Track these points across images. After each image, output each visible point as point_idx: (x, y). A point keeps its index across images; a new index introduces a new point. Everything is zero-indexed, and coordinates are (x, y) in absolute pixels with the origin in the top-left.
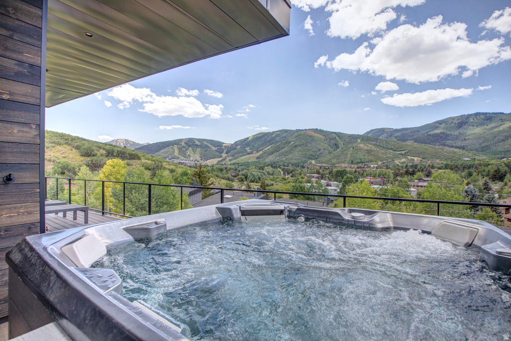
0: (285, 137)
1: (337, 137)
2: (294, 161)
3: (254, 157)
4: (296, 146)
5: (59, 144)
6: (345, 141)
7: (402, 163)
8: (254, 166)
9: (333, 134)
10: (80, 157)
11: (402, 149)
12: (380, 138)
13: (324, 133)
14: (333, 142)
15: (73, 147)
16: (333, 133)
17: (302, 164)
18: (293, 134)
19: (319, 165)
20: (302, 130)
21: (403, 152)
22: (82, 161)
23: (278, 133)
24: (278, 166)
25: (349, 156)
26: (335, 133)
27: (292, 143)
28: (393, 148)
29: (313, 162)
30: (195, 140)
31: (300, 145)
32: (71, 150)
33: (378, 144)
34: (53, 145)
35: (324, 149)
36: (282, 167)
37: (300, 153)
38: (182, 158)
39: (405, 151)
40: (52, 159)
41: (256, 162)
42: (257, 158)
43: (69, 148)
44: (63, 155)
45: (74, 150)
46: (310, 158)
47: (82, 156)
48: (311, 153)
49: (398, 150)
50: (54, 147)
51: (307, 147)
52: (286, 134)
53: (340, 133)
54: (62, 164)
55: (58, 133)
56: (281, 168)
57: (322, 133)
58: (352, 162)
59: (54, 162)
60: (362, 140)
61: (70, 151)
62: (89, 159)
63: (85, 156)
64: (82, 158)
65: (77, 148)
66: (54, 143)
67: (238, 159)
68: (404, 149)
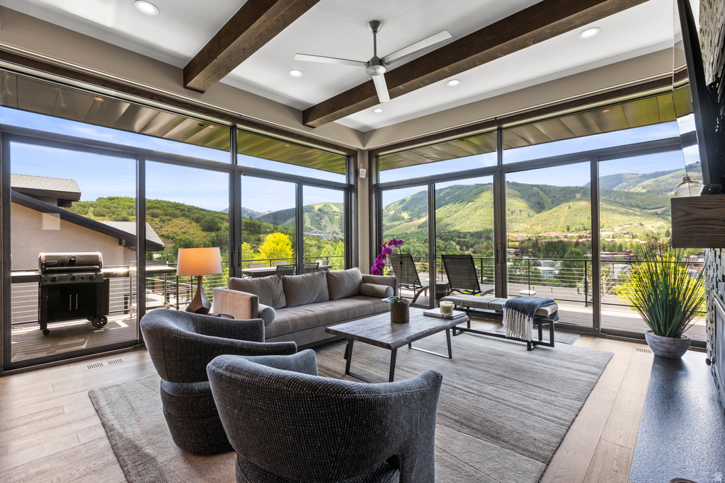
0: (459, 196)
1: (541, 193)
2: (473, 230)
3: (414, 226)
5: (175, 216)
6: (554, 197)
7: (659, 228)
8: (416, 239)
9: (534, 188)
10: (202, 232)
11: (657, 206)
12: (615, 189)
13: (519, 187)
14: (533, 199)
15: (192, 220)
16: (534, 186)
17: (486, 235)
18: (472, 190)
20: (485, 185)
21: (659, 211)
22: (205, 237)
23: (447, 191)
24: (450, 237)
25: (562, 220)
26: (537, 186)
28: (641, 204)
30: (332, 205)
32: (190, 223)
33: (612, 199)
34: (169, 218)
35: (521, 211)
36: (457, 239)
38: (316, 230)
39: (663, 209)
40: (171, 235)
41: (418, 233)
42: (419, 227)
43: (187, 221)
44: (183, 230)
45: (194, 224)
47: (204, 230)
49: (649, 207)
50: (170, 220)
52: (460, 191)
53: (546, 185)
54: (184, 241)
55: (170, 202)
56: (454, 240)
57: (516, 188)
58: (568, 229)
59: (172, 239)
60: (584, 194)
61: (189, 225)
62: (213, 234)
63: (207, 231)
64: (205, 234)
65: (197, 220)
66: (170, 215)
67: (392, 230)
68: (660, 206)
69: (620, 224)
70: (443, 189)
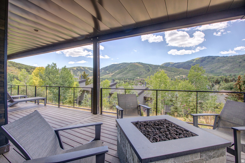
0: (125, 66)
1: (149, 66)
2: (129, 77)
3: (110, 76)
4: (130, 70)
5: (9, 66)
6: (153, 68)
7: (178, 78)
12: (168, 67)
14: (147, 68)
15: (17, 68)
16: (147, 64)
17: (133, 79)
18: (129, 65)
19: (141, 79)
20: (133, 63)
23: (121, 64)
24: (122, 79)
26: (148, 64)
27: (128, 69)
28: (174, 71)
29: (138, 78)
30: (81, 67)
31: (132, 70)
33: (167, 69)
35: (143, 72)
36: (124, 80)
37: (132, 73)
38: (75, 76)
42: (112, 76)
43: (15, 68)
44: (11, 71)
46: (137, 76)
48: (137, 73)
49: (176, 72)
51: (135, 71)
52: (125, 64)
57: (142, 64)
60: (160, 67)
61: (15, 70)
65: (19, 68)
67: (102, 77)
68: (178, 72)
69: (169, 76)
70: (120, 64)
